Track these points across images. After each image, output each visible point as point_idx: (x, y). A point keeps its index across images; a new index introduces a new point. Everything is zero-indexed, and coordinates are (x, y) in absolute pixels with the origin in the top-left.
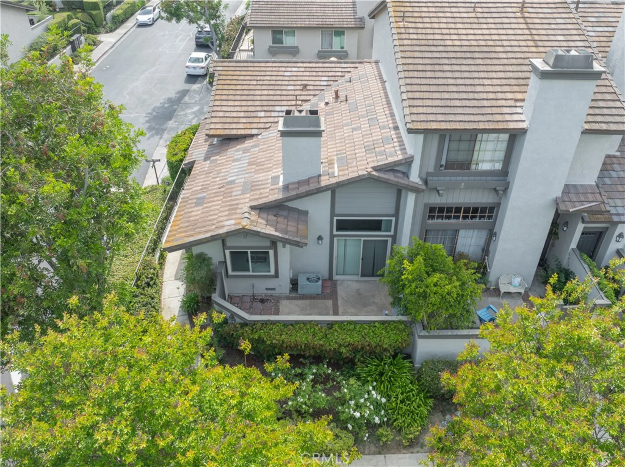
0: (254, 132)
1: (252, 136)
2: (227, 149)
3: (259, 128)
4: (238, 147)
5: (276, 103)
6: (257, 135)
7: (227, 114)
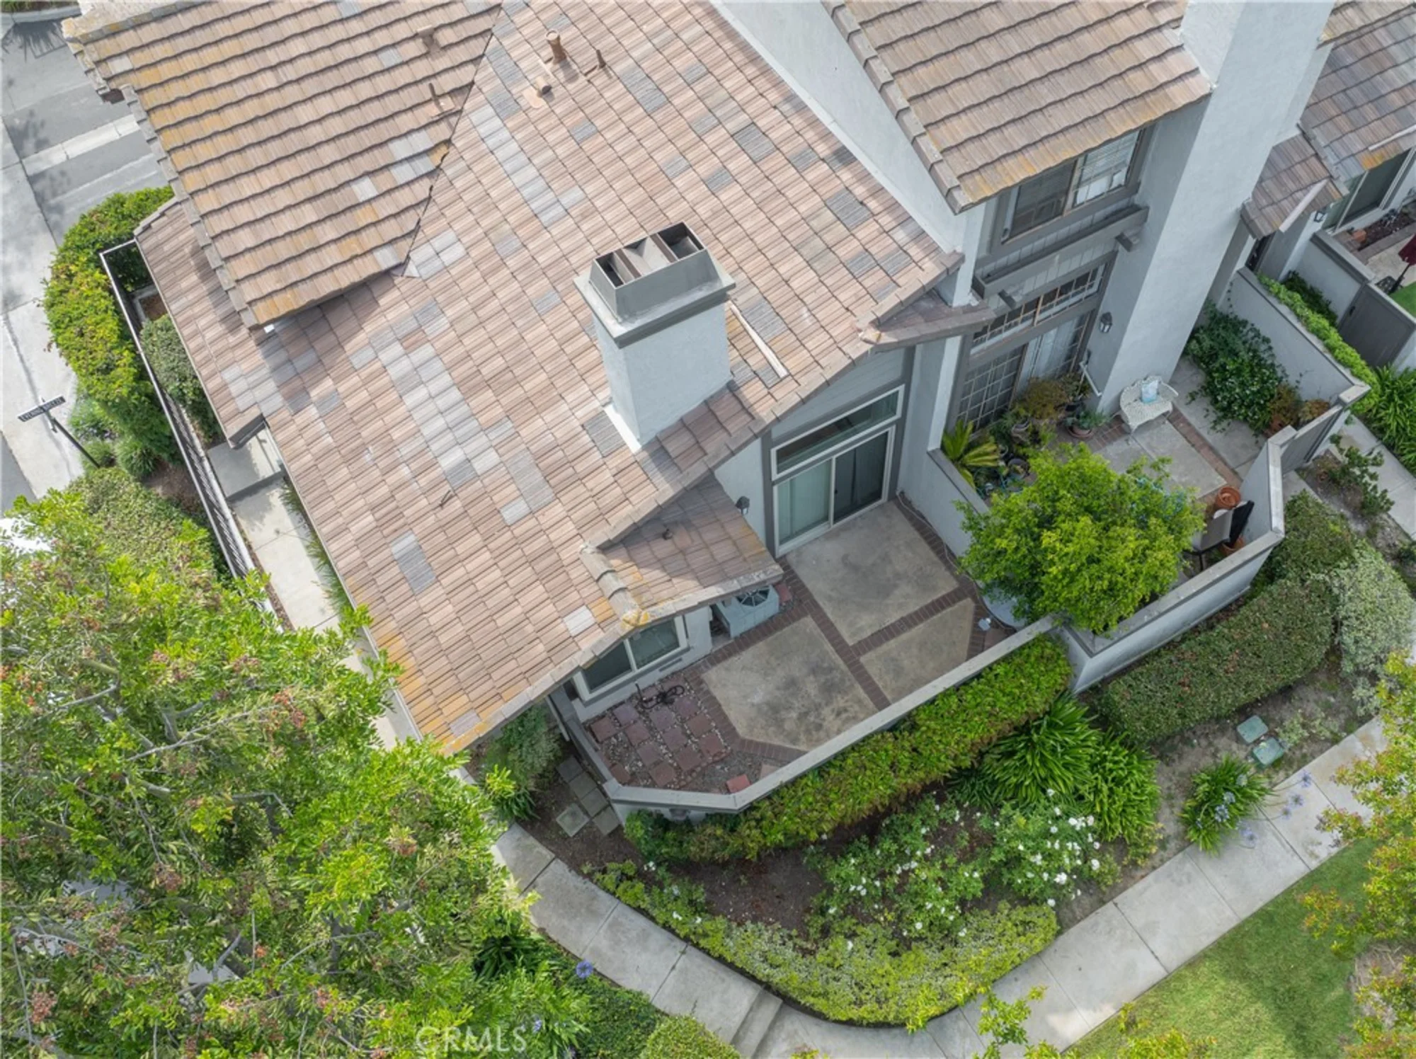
0: (386, 259)
1: (386, 275)
2: (340, 345)
3: (391, 242)
4: (369, 328)
5: (384, 131)
6: (401, 266)
7: (267, 231)
